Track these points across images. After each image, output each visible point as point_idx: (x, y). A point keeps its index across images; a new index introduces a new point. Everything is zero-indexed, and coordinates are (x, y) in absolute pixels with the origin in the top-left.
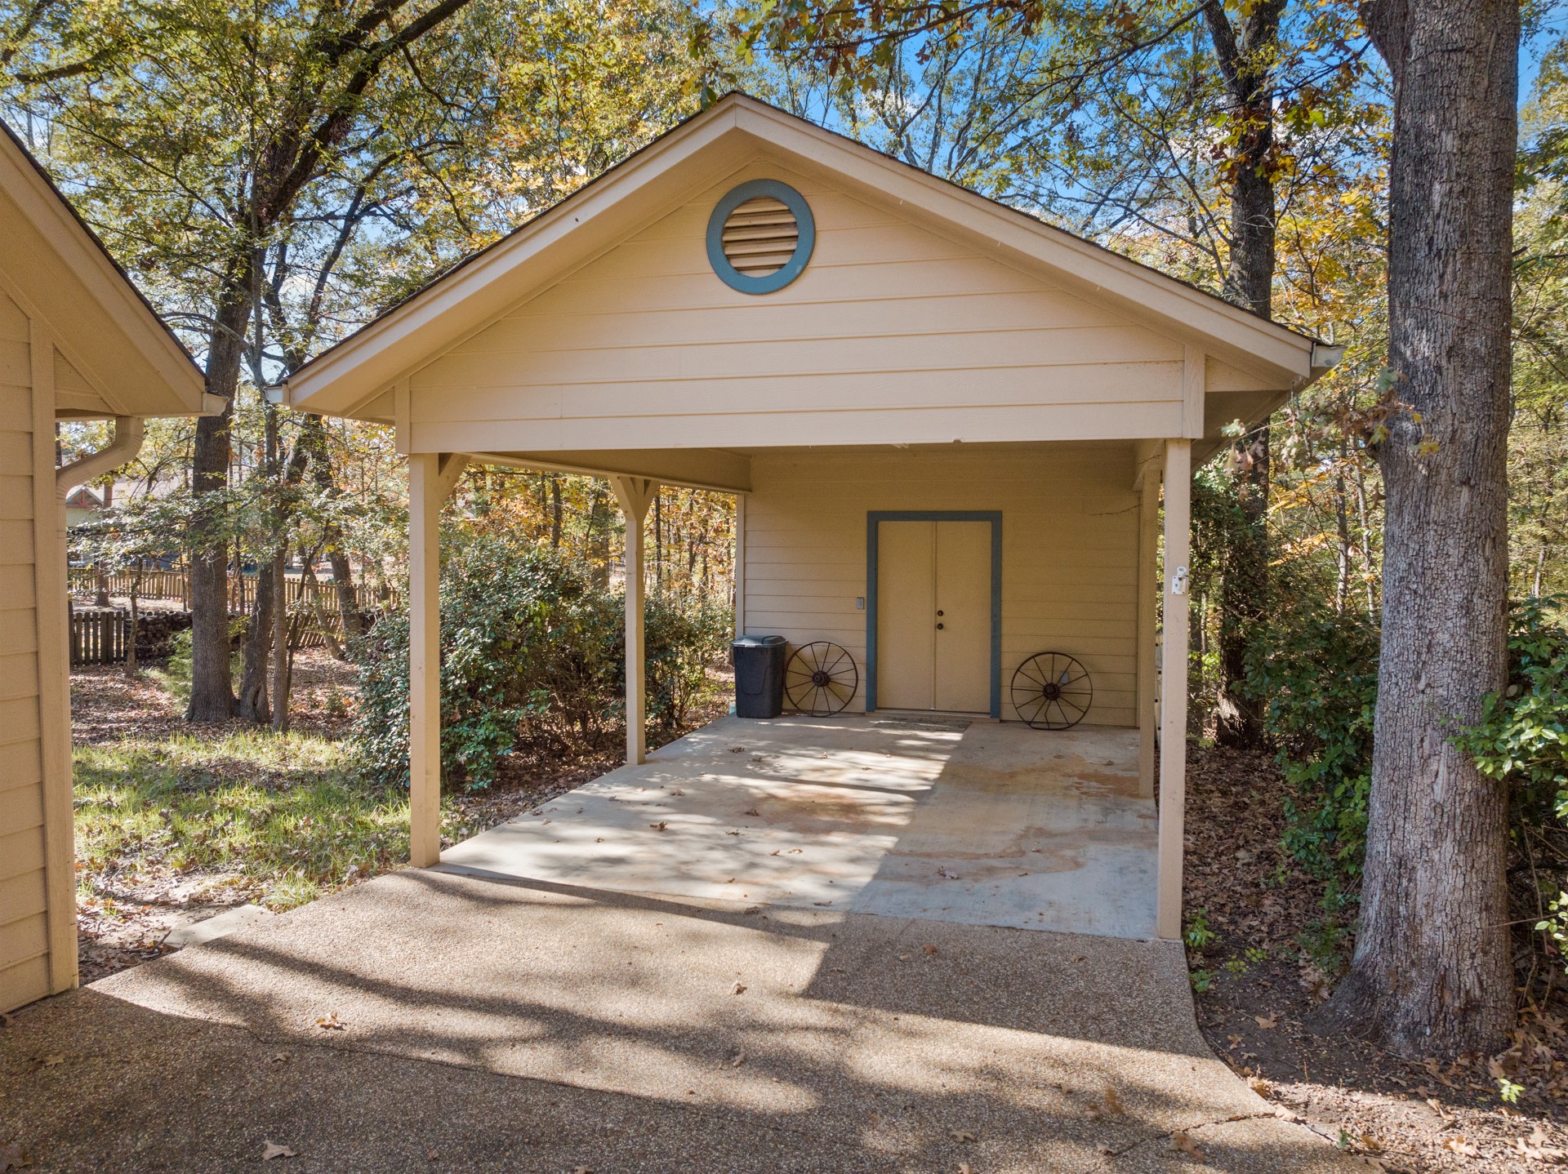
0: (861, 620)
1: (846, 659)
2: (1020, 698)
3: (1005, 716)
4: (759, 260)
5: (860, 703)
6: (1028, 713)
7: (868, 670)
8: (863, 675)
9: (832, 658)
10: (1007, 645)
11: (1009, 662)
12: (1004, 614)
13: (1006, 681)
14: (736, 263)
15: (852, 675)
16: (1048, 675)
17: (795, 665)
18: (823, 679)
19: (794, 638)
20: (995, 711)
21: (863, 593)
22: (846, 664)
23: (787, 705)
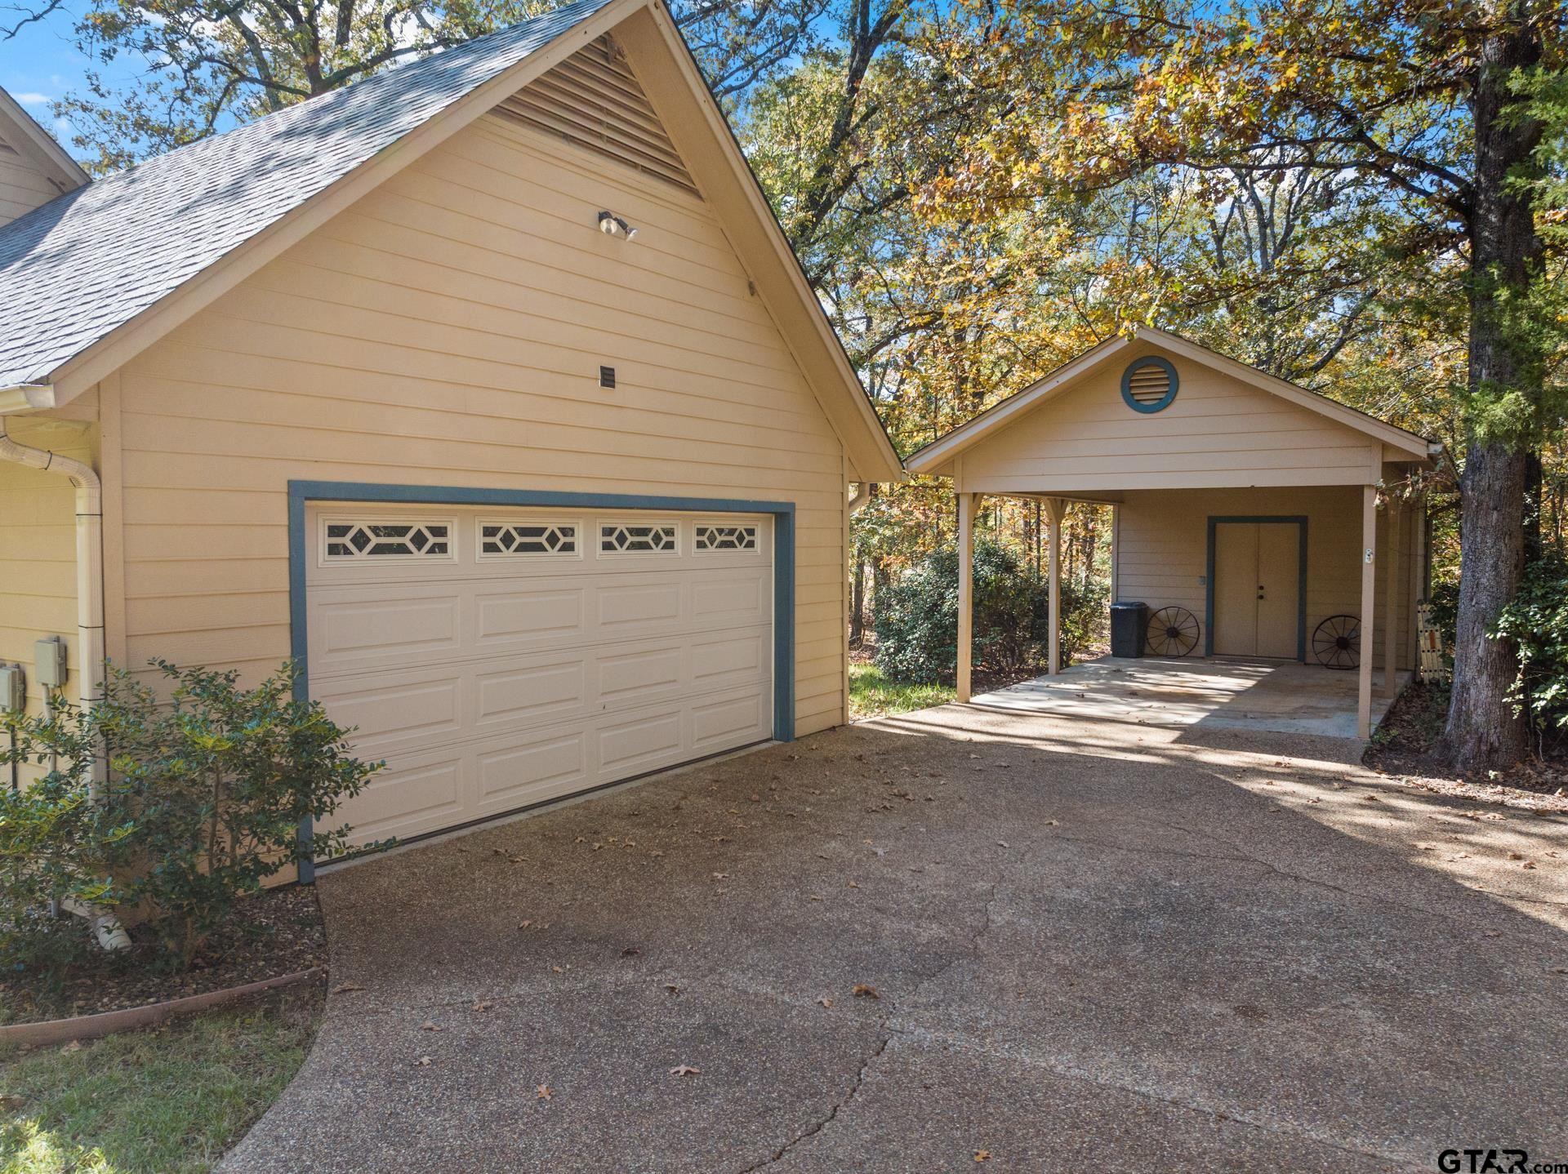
0: (1202, 592)
1: (1191, 618)
2: (1319, 647)
3: (1309, 661)
4: (1148, 397)
5: (1201, 650)
6: (1324, 658)
7: (1207, 627)
8: (1203, 630)
9: (1181, 619)
10: (1310, 610)
11: (1312, 623)
12: (1309, 588)
13: (1309, 636)
14: (1136, 398)
15: (1195, 630)
16: (1340, 632)
17: (1154, 623)
18: (1174, 633)
19: (1153, 604)
20: (1301, 658)
21: (1204, 573)
22: (1191, 622)
23: (1147, 650)
